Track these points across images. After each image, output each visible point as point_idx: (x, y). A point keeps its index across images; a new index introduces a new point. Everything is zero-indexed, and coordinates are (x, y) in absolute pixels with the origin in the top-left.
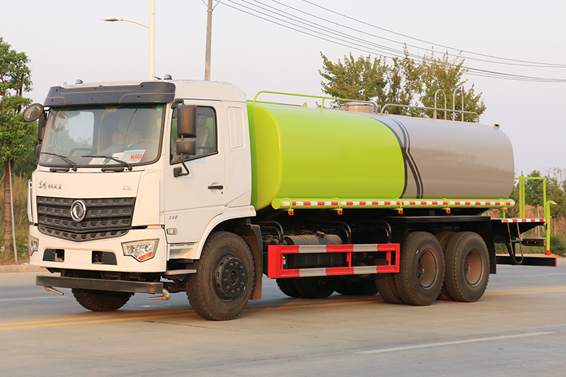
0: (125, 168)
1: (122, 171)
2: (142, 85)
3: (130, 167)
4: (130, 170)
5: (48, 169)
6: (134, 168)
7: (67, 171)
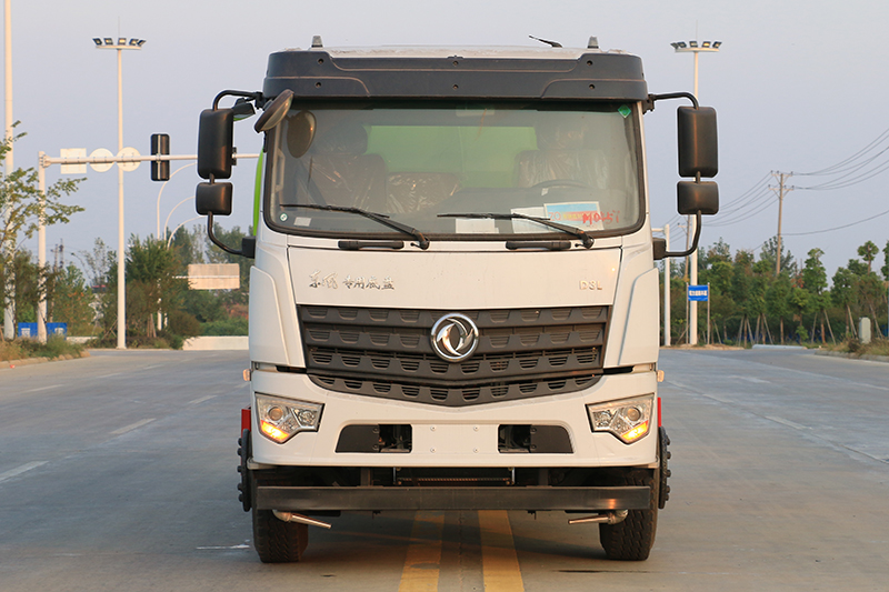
0: (573, 242)
1: (566, 248)
2: (588, 60)
3: (587, 240)
4: (588, 246)
5: (334, 243)
6: (597, 243)
7: (398, 248)
